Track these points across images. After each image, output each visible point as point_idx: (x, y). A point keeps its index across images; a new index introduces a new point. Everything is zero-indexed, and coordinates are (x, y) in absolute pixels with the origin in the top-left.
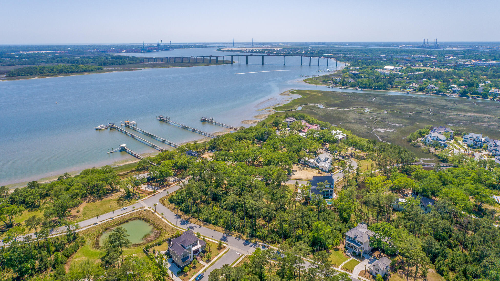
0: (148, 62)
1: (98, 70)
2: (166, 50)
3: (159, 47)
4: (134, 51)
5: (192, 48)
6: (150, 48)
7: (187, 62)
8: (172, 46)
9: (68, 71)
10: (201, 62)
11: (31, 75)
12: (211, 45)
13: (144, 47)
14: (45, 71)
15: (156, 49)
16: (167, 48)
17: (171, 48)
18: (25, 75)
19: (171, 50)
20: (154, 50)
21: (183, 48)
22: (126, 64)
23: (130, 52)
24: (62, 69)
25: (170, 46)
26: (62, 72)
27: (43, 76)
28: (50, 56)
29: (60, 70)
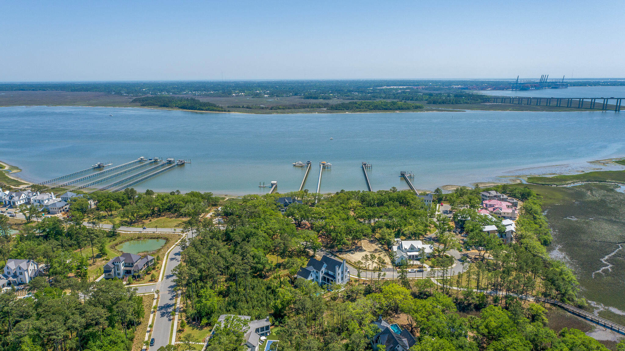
0: (494, 102)
1: (416, 108)
2: (553, 88)
3: (541, 84)
4: (502, 89)
6: (526, 85)
7: (545, 104)
8: (565, 82)
9: (382, 107)
10: (566, 106)
11: (347, 110)
13: (517, 83)
15: (535, 86)
16: (555, 85)
17: (563, 85)
18: (341, 110)
19: (561, 88)
20: (532, 87)
21: (585, 86)
22: (460, 104)
23: (498, 90)
24: (377, 106)
25: (563, 82)
26: (377, 108)
27: (355, 111)
28: (400, 91)
29: (375, 106)
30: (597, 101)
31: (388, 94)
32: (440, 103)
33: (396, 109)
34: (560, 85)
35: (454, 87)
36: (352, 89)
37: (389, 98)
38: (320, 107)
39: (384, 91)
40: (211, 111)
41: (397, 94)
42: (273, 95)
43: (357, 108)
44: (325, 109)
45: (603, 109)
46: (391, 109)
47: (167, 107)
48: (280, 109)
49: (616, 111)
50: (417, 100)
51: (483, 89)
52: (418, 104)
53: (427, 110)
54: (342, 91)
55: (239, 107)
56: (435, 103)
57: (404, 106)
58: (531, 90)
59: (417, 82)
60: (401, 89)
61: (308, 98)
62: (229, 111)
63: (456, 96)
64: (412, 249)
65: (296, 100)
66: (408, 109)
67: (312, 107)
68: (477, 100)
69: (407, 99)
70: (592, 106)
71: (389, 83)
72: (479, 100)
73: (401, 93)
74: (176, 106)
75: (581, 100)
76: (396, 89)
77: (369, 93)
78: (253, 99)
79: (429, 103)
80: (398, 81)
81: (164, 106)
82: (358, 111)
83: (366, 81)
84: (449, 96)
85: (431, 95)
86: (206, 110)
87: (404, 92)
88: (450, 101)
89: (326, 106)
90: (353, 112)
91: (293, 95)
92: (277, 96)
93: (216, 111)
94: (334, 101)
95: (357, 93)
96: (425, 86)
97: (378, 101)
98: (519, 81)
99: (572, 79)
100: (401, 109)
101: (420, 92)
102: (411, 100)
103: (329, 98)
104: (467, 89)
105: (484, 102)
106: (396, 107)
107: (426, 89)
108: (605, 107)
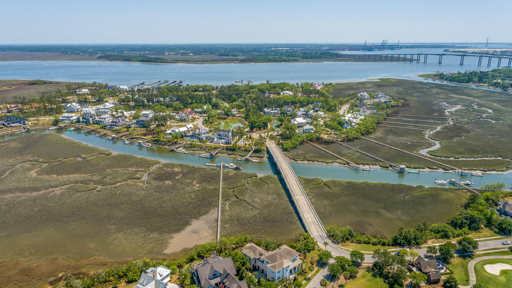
1: (294, 61)
2: (391, 49)
3: (382, 47)
4: (356, 50)
5: (426, 48)
6: (372, 47)
8: (400, 45)
9: (273, 60)
12: (460, 46)
14: (260, 60)
15: (378, 48)
16: (392, 47)
17: (398, 47)
20: (375, 49)
24: (270, 59)
25: (398, 45)
26: (269, 61)
27: (256, 62)
28: (284, 51)
29: (269, 59)
30: (395, 56)
31: (276, 53)
32: (310, 58)
33: (282, 61)
34: (396, 47)
35: (323, 48)
36: (250, 50)
37: (277, 55)
38: (233, 61)
39: (273, 51)
40: (163, 63)
41: (283, 53)
42: (195, 53)
43: (258, 60)
44: (237, 62)
45: (404, 61)
46: (279, 61)
47: (129, 61)
48: (208, 61)
49: (410, 62)
50: (295, 56)
51: (343, 50)
52: (295, 58)
53: (301, 62)
54: (244, 51)
55: (180, 61)
56: (306, 58)
57: (287, 59)
58: (375, 50)
59: (297, 45)
60: (285, 50)
61: (222, 55)
62: (176, 63)
63: (321, 54)
64: (287, 93)
65: (214, 57)
66: (289, 61)
67: (228, 61)
68: (334, 56)
69: (289, 56)
70: (398, 59)
71: (276, 46)
72: (335, 56)
73: (285, 52)
74: (135, 61)
75: (393, 55)
76: (282, 50)
77: (263, 53)
78: (181, 56)
79: (303, 58)
80: (283, 44)
81: (127, 60)
82: (258, 63)
83: (258, 44)
84: (316, 54)
85: (305, 53)
86: (160, 62)
87: (288, 52)
88: (316, 57)
89: (237, 60)
90: (255, 63)
91: (209, 54)
92: (199, 54)
93: (167, 62)
94: (240, 57)
95: (255, 53)
96: (303, 48)
97: (270, 57)
98: (367, 45)
99: (409, 43)
100: (285, 61)
101: (298, 52)
102: (292, 56)
103: (236, 56)
104: (331, 50)
105: (338, 58)
106: (282, 60)
107: (303, 50)
108: (405, 60)
